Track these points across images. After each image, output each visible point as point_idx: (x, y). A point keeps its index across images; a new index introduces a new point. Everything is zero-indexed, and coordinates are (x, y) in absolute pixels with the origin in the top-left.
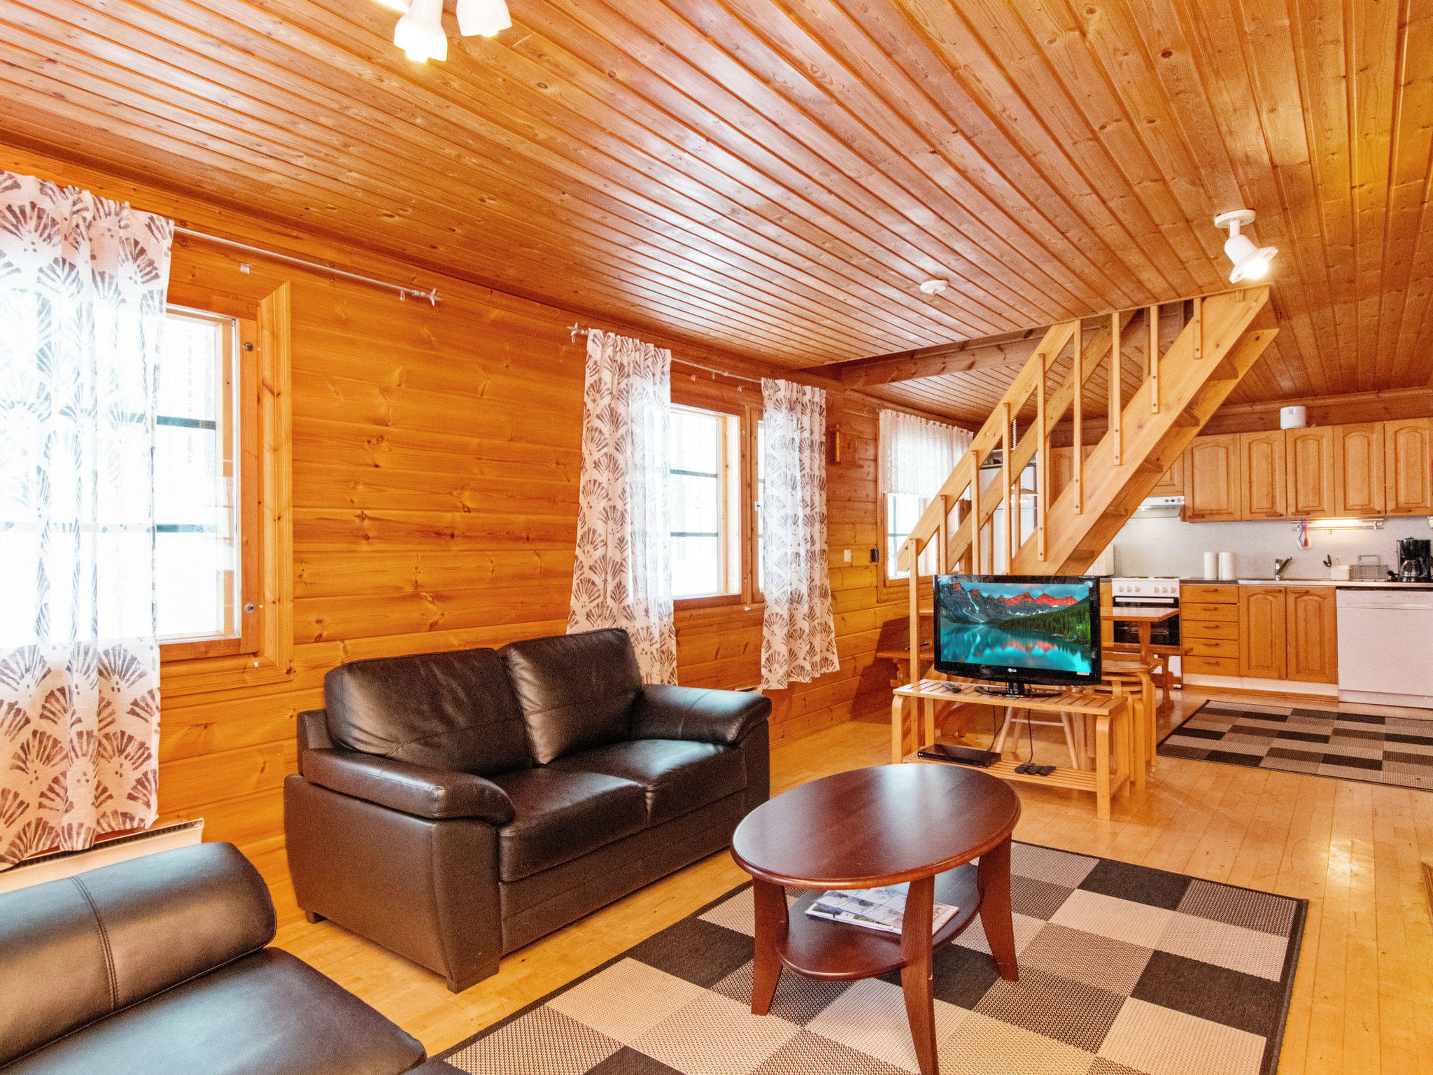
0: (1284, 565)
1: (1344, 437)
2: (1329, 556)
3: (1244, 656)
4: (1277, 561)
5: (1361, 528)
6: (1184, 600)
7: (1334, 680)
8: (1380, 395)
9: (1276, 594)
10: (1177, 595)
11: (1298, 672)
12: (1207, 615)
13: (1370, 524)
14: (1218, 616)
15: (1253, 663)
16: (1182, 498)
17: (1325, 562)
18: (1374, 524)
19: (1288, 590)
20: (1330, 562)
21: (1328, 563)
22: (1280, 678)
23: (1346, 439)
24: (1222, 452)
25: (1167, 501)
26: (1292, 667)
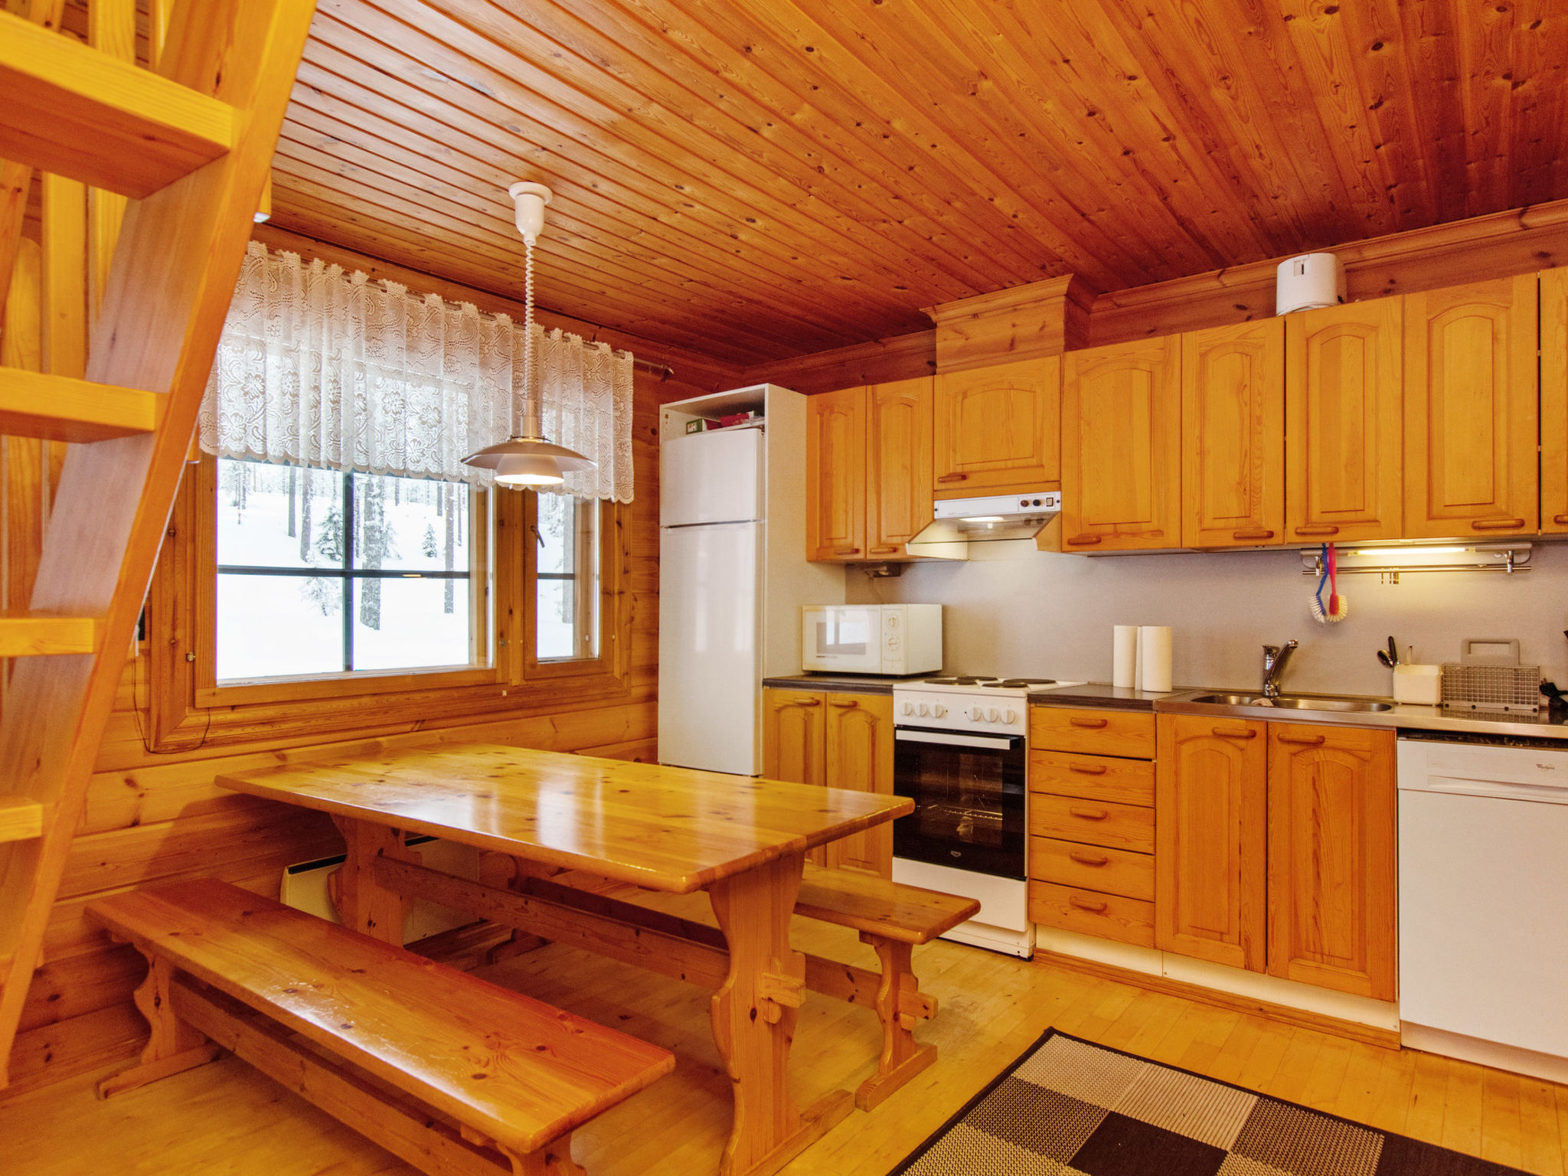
0: (1282, 657)
1: (1429, 323)
2: (1391, 639)
3: (1164, 904)
4: (1268, 650)
5: (1473, 567)
6: (1038, 742)
7: (1387, 994)
8: (1531, 220)
9: (1242, 743)
10: (1020, 729)
11: (1295, 955)
12: (1083, 785)
13: (1497, 558)
14: (1105, 789)
15: (1186, 920)
16: (1057, 495)
17: (1381, 655)
18: (1505, 558)
19: (1275, 732)
20: (1394, 657)
21: (1389, 658)
22: (1248, 967)
23: (1436, 328)
24: (1140, 380)
25: (1025, 504)
26: (1281, 946)
